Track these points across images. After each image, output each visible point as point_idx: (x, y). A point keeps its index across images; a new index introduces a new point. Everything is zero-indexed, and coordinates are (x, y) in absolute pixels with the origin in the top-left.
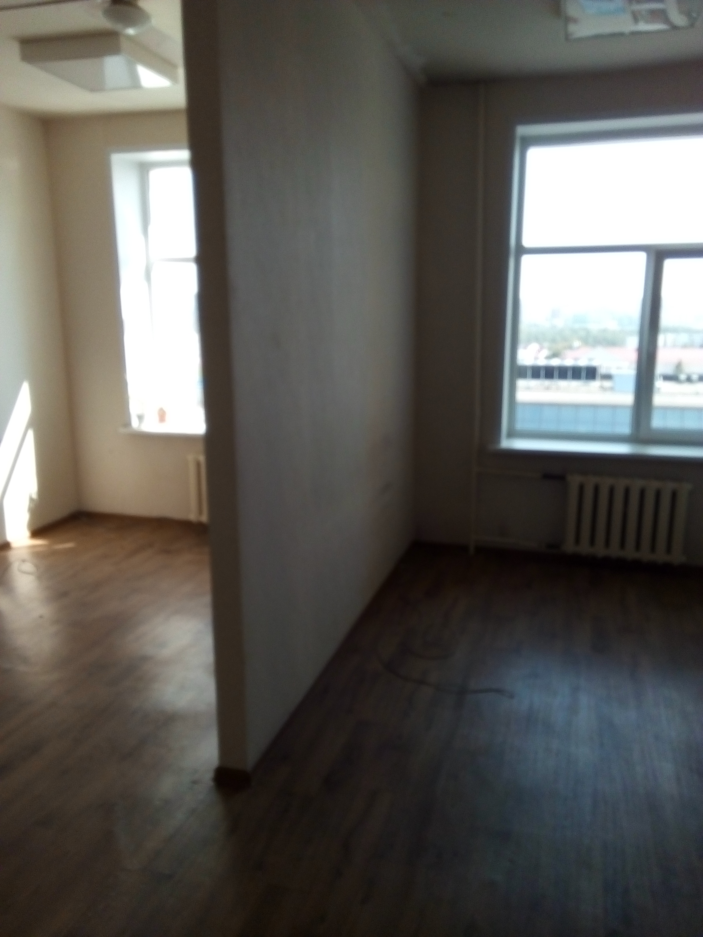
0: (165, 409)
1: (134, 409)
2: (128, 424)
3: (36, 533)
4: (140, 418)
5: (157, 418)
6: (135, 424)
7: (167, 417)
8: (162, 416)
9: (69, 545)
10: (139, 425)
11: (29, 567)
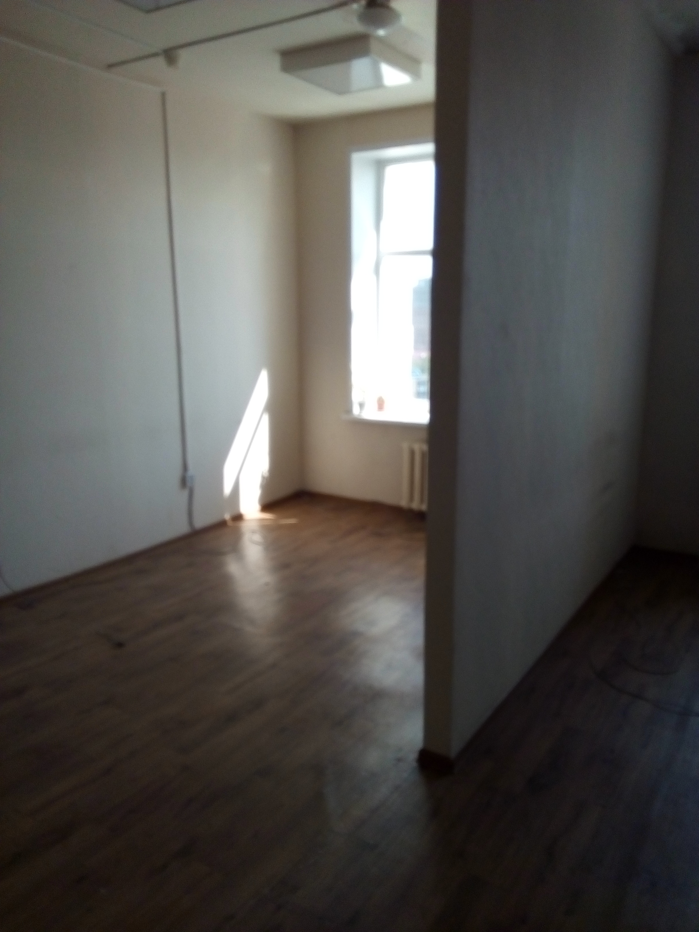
0: (384, 398)
1: (356, 397)
2: (349, 411)
3: (266, 507)
4: (361, 405)
5: (376, 406)
6: (356, 411)
7: (386, 405)
8: (381, 405)
9: (292, 521)
10: (360, 413)
11: (257, 537)
